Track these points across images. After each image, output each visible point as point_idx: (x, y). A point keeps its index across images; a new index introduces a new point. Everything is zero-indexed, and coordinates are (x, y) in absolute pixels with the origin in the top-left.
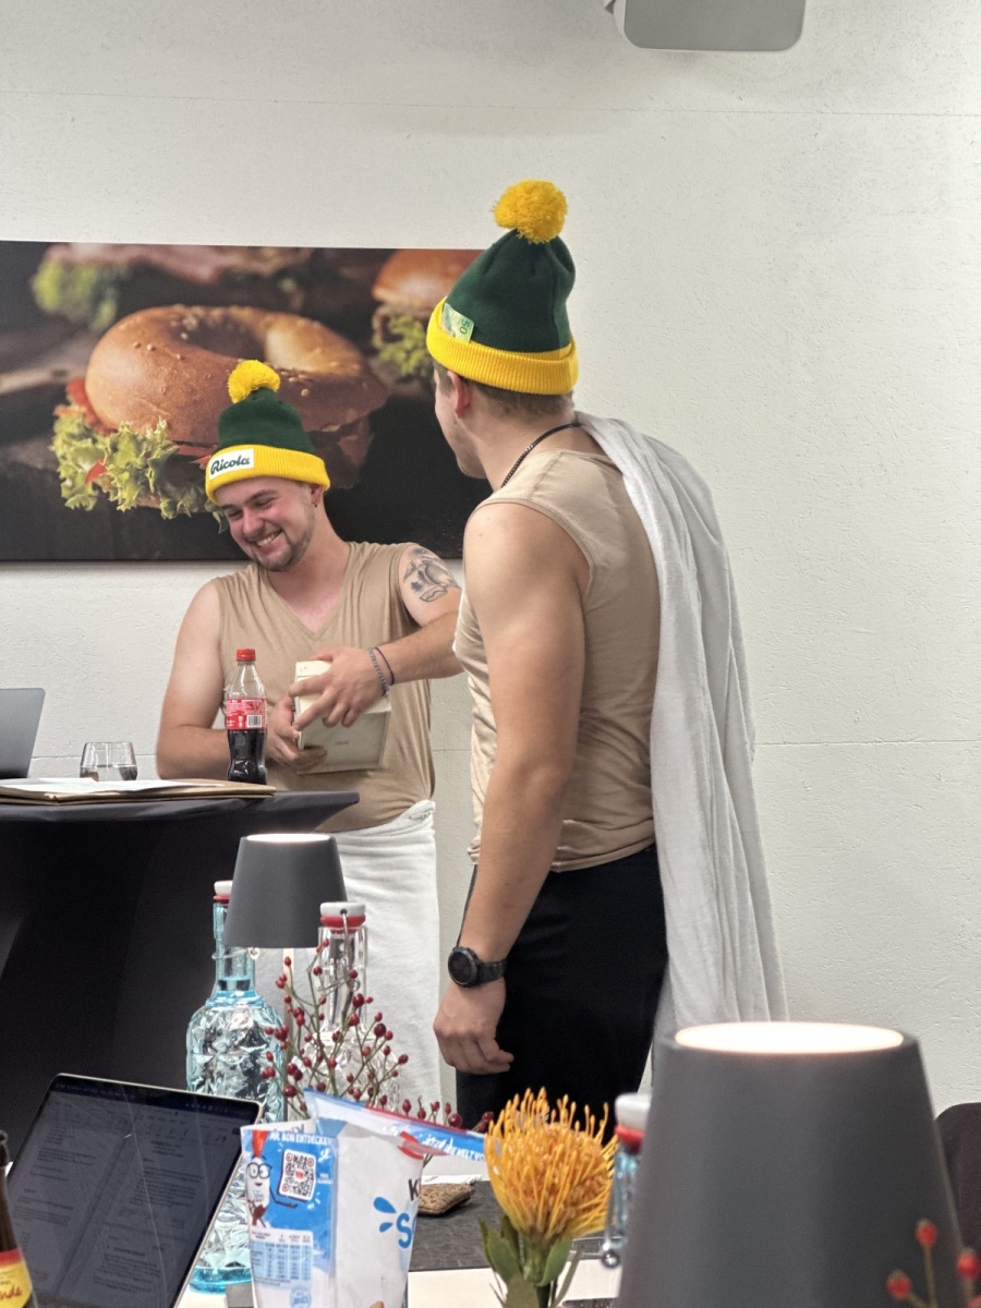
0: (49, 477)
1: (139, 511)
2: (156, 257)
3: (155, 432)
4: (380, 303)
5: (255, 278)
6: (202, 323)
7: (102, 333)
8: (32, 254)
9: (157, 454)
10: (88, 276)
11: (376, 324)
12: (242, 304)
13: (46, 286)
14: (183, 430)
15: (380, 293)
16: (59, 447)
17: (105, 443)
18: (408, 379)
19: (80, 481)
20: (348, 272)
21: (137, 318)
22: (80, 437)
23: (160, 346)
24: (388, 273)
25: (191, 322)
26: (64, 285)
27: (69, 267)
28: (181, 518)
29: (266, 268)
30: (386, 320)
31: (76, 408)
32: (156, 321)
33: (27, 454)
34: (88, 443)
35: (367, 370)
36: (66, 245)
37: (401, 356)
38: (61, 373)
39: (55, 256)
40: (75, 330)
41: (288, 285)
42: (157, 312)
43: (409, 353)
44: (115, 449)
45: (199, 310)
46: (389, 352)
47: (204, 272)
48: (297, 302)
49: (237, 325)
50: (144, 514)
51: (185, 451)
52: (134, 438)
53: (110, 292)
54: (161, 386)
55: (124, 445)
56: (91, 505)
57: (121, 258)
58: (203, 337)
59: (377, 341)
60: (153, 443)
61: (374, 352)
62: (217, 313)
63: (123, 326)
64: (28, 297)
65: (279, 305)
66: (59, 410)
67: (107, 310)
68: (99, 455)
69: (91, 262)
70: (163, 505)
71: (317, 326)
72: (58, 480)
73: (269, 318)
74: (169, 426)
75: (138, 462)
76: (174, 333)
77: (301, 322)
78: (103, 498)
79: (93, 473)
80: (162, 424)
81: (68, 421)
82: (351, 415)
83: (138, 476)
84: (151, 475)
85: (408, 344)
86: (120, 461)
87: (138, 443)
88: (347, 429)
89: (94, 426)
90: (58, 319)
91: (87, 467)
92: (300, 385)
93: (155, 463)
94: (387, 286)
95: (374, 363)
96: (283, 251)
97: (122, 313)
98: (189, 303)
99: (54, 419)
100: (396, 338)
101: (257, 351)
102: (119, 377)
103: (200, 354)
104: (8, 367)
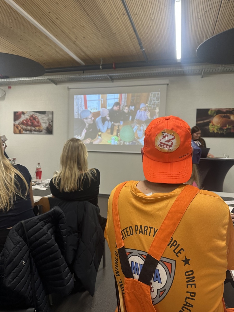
0: (209, 129)
2: (220, 110)
3: (219, 125)
6: (224, 116)
7: (214, 116)
8: (208, 110)
10: (213, 112)
12: (228, 113)
13: (209, 113)
14: (222, 125)
16: (210, 127)
17: (214, 126)
19: (211, 130)
21: (218, 115)
26: (211, 112)
29: (231, 110)
32: (220, 115)
33: (207, 127)
34: (212, 127)
36: (211, 109)
38: (210, 120)
41: (233, 112)
45: (224, 114)
47: (225, 111)
49: (228, 115)
51: (222, 127)
54: (220, 121)
55: (216, 127)
56: (212, 132)
57: (217, 110)
62: (226, 115)
63: (216, 116)
67: (215, 114)
69: (214, 110)
70: (219, 132)
73: (231, 115)
76: (221, 117)
78: (214, 132)
81: (211, 124)
83: (217, 129)
93: (219, 128)
96: (233, 109)
101: (229, 118)
102: (216, 120)
103: (224, 118)
104: (205, 120)
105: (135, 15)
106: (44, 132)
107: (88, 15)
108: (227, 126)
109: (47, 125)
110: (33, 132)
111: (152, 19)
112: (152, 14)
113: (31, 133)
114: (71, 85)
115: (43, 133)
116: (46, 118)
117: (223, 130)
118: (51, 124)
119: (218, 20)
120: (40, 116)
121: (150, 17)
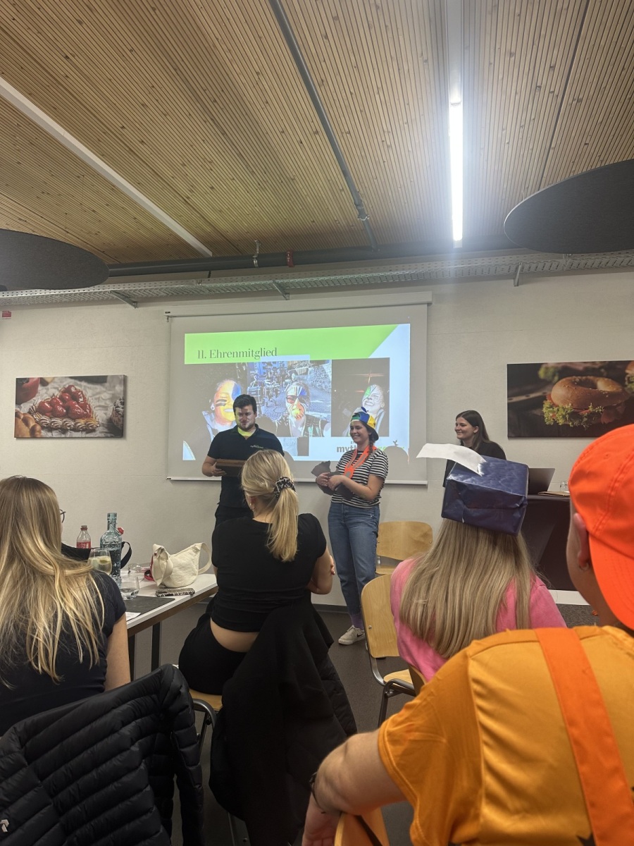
0: (542, 417)
1: (564, 425)
2: (569, 365)
3: (568, 406)
4: (627, 374)
5: (594, 369)
6: (580, 380)
7: (555, 384)
8: (538, 366)
9: (569, 412)
10: (552, 370)
11: (626, 379)
12: (590, 376)
13: (541, 373)
14: (575, 406)
15: (627, 371)
16: (544, 410)
17: (556, 409)
19: (549, 418)
20: (619, 367)
21: (564, 380)
22: (550, 408)
23: (570, 386)
24: (629, 366)
25: (577, 380)
26: (546, 373)
27: (547, 368)
28: (575, 427)
29: (597, 367)
30: (629, 378)
31: (548, 401)
32: (569, 380)
33: (537, 412)
34: (551, 409)
35: (624, 390)
36: (546, 363)
37: (633, 387)
38: (545, 393)
39: (544, 366)
40: (548, 383)
41: (603, 370)
42: (569, 378)
44: (558, 410)
45: (580, 377)
46: (629, 386)
47: (581, 368)
48: (605, 374)
49: (589, 380)
50: (565, 426)
51: (576, 410)
52: (563, 408)
53: (557, 374)
54: (570, 395)
55: (560, 409)
56: (552, 423)
57: (560, 365)
58: (580, 384)
59: (627, 383)
60: (568, 409)
61: (626, 386)
62: (584, 378)
63: (560, 382)
64: (537, 375)
65: (601, 375)
66: (545, 402)
67: (556, 378)
68: (554, 412)
69: (552, 367)
70: (570, 423)
71: (610, 380)
72: (544, 418)
73: (598, 378)
74: (572, 405)
75: (564, 413)
76: (573, 383)
77: (606, 379)
78: (555, 422)
79: (553, 416)
80: (570, 404)
81: (547, 404)
82: (620, 401)
83: (564, 417)
84: (567, 416)
86: (560, 413)
87: (564, 409)
88: (618, 405)
89: (554, 405)
90: (544, 380)
91: (551, 415)
92: (606, 394)
93: (568, 414)
94: (629, 370)
95: (626, 388)
96: (601, 362)
97: (559, 380)
98: (577, 376)
99: (543, 404)
100: (631, 383)
101: (595, 387)
102: (559, 393)
103: (580, 388)
104: (532, 392)
105: (344, 135)
106: (101, 432)
107: (224, 133)
108: (591, 408)
109: (110, 412)
110: (68, 434)
111: (389, 143)
112: (388, 132)
113: (63, 436)
114: (175, 308)
115: (97, 434)
116: (106, 395)
117: (581, 417)
118: (120, 409)
119: (553, 146)
120: (90, 388)
121: (384, 139)
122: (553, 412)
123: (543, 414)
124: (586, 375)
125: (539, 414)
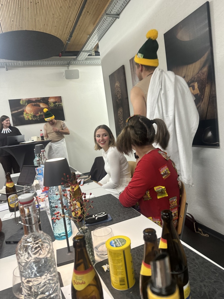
0: (24, 118)
1: (32, 120)
2: (30, 99)
3: (32, 113)
5: (38, 100)
6: (35, 104)
7: (26, 106)
8: (20, 100)
9: (33, 115)
10: (24, 101)
11: (49, 103)
12: (38, 102)
13: (21, 102)
15: (49, 100)
16: (24, 115)
18: (52, 107)
20: (46, 99)
22: (26, 114)
24: (49, 99)
25: (34, 104)
26: (23, 102)
27: (23, 101)
29: (39, 99)
31: (25, 112)
33: (22, 116)
34: (27, 115)
35: (49, 107)
36: (22, 99)
37: (51, 105)
38: (23, 109)
39: (22, 100)
40: (24, 106)
41: (41, 100)
42: (31, 104)
43: (52, 105)
44: (29, 115)
45: (34, 103)
46: (50, 105)
47: (34, 100)
48: (42, 102)
49: (37, 104)
51: (35, 114)
53: (27, 102)
54: (32, 110)
56: (28, 120)
57: (27, 100)
58: (35, 105)
59: (49, 104)
62: (36, 103)
63: (28, 105)
64: (20, 103)
67: (26, 104)
70: (34, 119)
71: (44, 104)
72: (25, 118)
73: (40, 103)
74: (33, 113)
76: (32, 105)
79: (28, 117)
81: (25, 113)
84: (32, 117)
85: (52, 104)
89: (27, 113)
90: (22, 105)
91: (27, 117)
94: (50, 100)
97: (28, 104)
98: (33, 103)
99: (23, 113)
100: (50, 104)
101: (39, 106)
102: (28, 109)
103: (35, 107)
104: (19, 109)
108: (39, 114)
117: (37, 117)
122: (27, 116)
123: (24, 116)
124: (36, 102)
125: (23, 117)
